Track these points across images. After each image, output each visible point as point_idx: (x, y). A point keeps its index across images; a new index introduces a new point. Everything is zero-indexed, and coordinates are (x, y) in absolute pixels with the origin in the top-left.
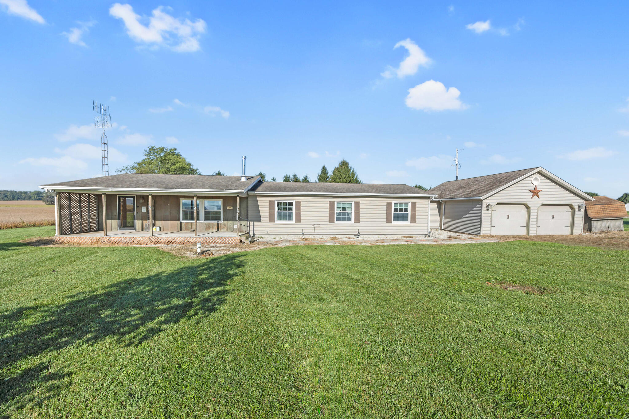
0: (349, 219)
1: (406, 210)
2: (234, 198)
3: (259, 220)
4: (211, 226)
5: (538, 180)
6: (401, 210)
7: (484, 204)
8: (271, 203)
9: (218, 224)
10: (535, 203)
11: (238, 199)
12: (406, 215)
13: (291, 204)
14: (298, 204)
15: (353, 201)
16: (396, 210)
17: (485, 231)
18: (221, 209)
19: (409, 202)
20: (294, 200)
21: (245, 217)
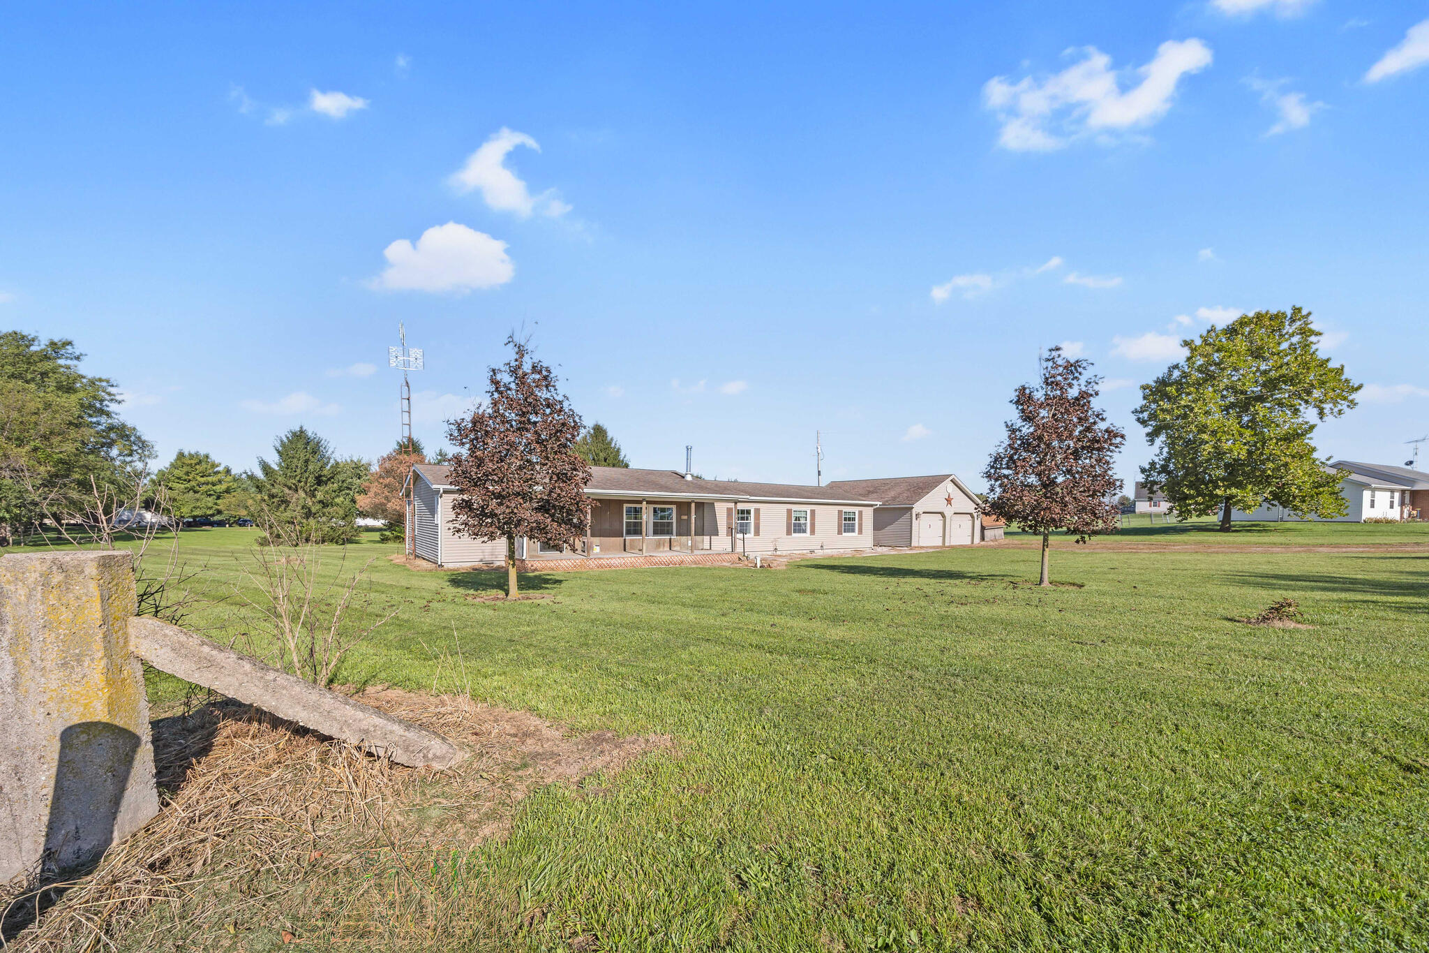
0: (804, 531)
1: (854, 519)
2: (689, 504)
3: (717, 535)
4: (662, 542)
5: (951, 488)
6: (849, 519)
7: (914, 512)
8: (729, 510)
9: (670, 539)
10: (949, 512)
11: (693, 505)
12: (853, 525)
13: (748, 512)
14: (757, 511)
15: (808, 508)
16: (845, 519)
17: (914, 543)
18: (672, 519)
19: (856, 510)
20: (752, 507)
21: (700, 532)
